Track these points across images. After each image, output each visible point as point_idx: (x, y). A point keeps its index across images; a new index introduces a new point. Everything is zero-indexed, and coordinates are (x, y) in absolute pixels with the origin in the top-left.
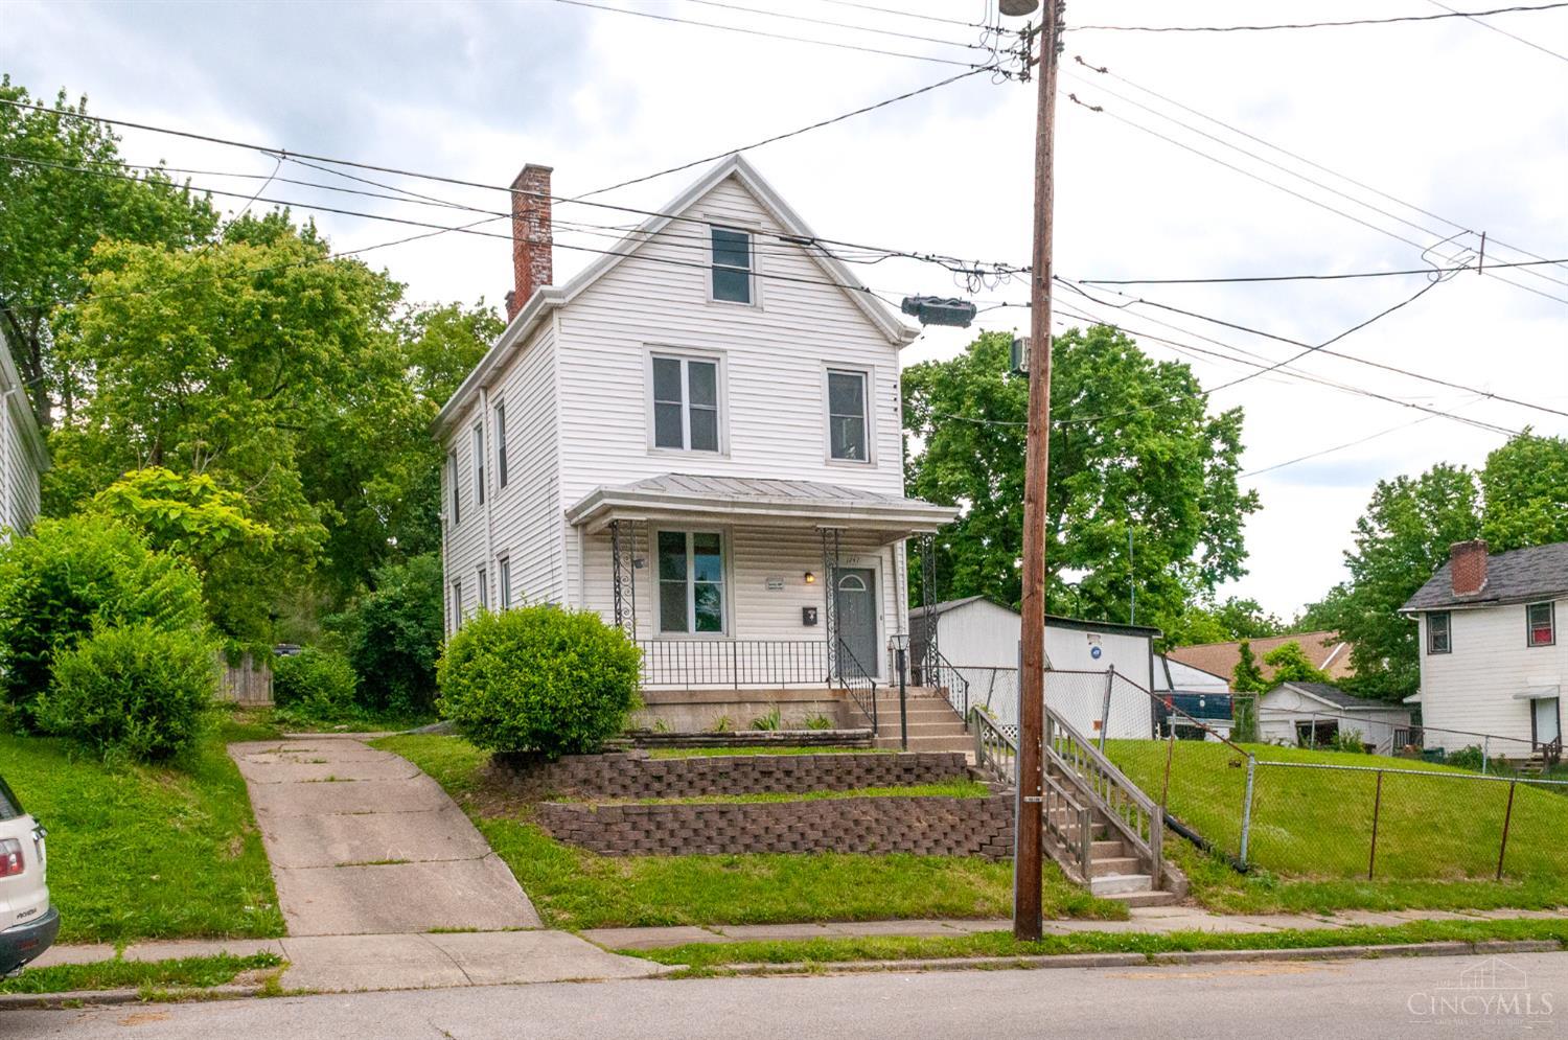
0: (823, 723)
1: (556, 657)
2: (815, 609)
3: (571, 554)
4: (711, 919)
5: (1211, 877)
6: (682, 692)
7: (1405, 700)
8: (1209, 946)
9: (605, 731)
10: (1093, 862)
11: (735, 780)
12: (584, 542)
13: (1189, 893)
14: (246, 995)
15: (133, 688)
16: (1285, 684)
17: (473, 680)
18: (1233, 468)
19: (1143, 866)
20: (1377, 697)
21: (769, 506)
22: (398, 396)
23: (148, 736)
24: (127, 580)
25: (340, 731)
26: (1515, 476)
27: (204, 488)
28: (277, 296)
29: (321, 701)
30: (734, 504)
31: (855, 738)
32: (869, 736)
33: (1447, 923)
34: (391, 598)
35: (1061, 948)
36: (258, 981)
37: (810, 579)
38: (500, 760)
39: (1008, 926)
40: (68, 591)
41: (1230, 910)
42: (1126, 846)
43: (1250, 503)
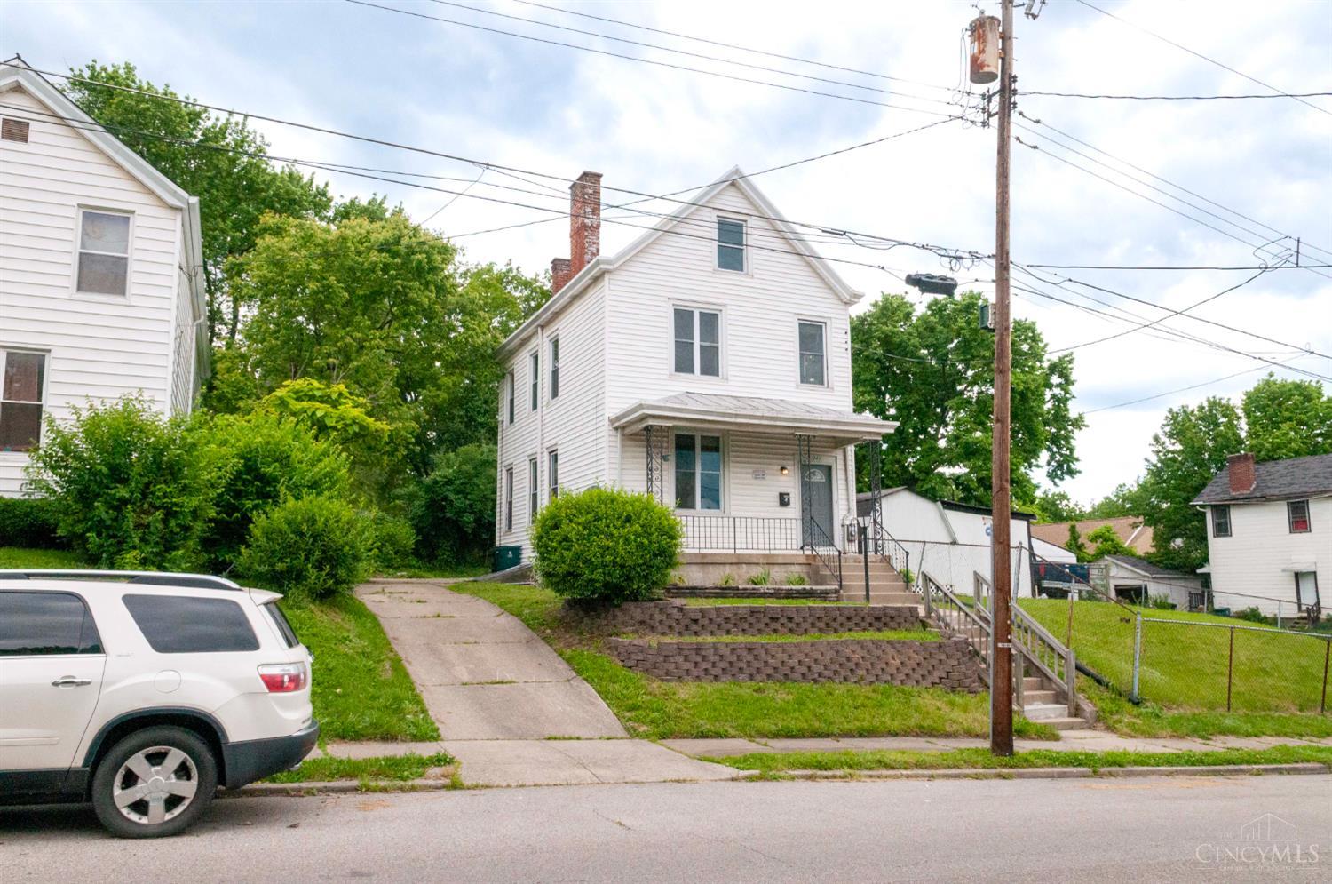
0: (801, 581)
1: (623, 527)
2: (788, 494)
3: (612, 449)
4: (753, 733)
5: (1113, 707)
6: (695, 554)
7: (1199, 571)
8: (1135, 763)
9: (655, 584)
10: (1025, 693)
11: (751, 624)
12: (622, 440)
13: (1098, 719)
14: (437, 788)
15: (313, 544)
16: (1106, 557)
17: (560, 543)
18: (1068, 396)
19: (1060, 697)
20: (1176, 568)
21: (762, 418)
22: (474, 330)
23: (321, 580)
24: (300, 462)
25: (402, 576)
26: (1268, 406)
27: (341, 394)
28: (394, 258)
29: (388, 554)
30: (737, 416)
31: (825, 593)
32: (836, 591)
33: (1304, 748)
34: (445, 477)
35: (1027, 762)
36: (444, 776)
37: (785, 472)
38: (572, 604)
39: (986, 744)
40: (257, 469)
41: (1133, 734)
42: (1045, 681)
43: (1078, 423)
